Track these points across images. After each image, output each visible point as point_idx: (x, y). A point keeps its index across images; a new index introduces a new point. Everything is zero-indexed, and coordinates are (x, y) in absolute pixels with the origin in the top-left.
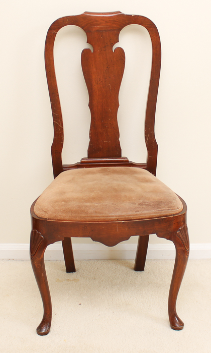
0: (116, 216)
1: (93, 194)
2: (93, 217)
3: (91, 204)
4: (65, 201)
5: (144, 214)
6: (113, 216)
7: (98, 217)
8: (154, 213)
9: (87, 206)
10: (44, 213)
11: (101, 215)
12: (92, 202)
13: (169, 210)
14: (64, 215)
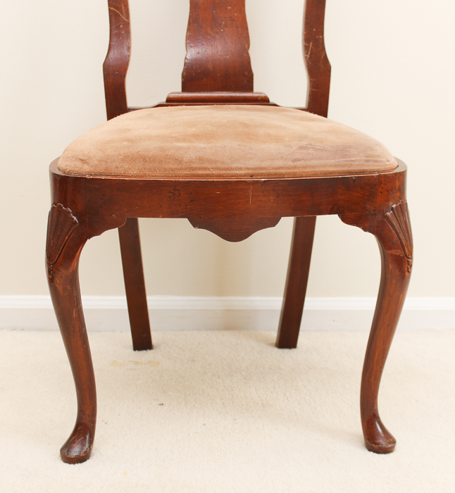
0: (248, 169)
1: (193, 130)
2: (195, 169)
3: (190, 144)
4: (128, 140)
5: (313, 167)
6: (241, 169)
7: (205, 169)
8: (335, 166)
9: (180, 148)
10: (79, 164)
11: (214, 166)
12: (190, 142)
13: (367, 161)
14: (126, 166)
